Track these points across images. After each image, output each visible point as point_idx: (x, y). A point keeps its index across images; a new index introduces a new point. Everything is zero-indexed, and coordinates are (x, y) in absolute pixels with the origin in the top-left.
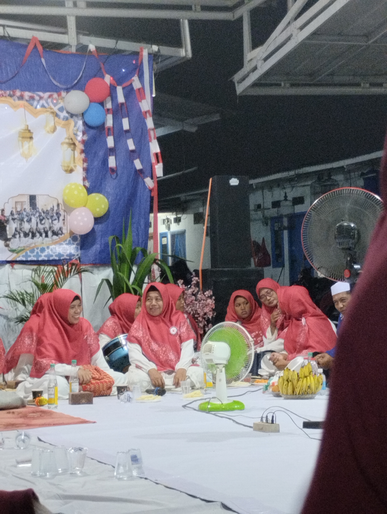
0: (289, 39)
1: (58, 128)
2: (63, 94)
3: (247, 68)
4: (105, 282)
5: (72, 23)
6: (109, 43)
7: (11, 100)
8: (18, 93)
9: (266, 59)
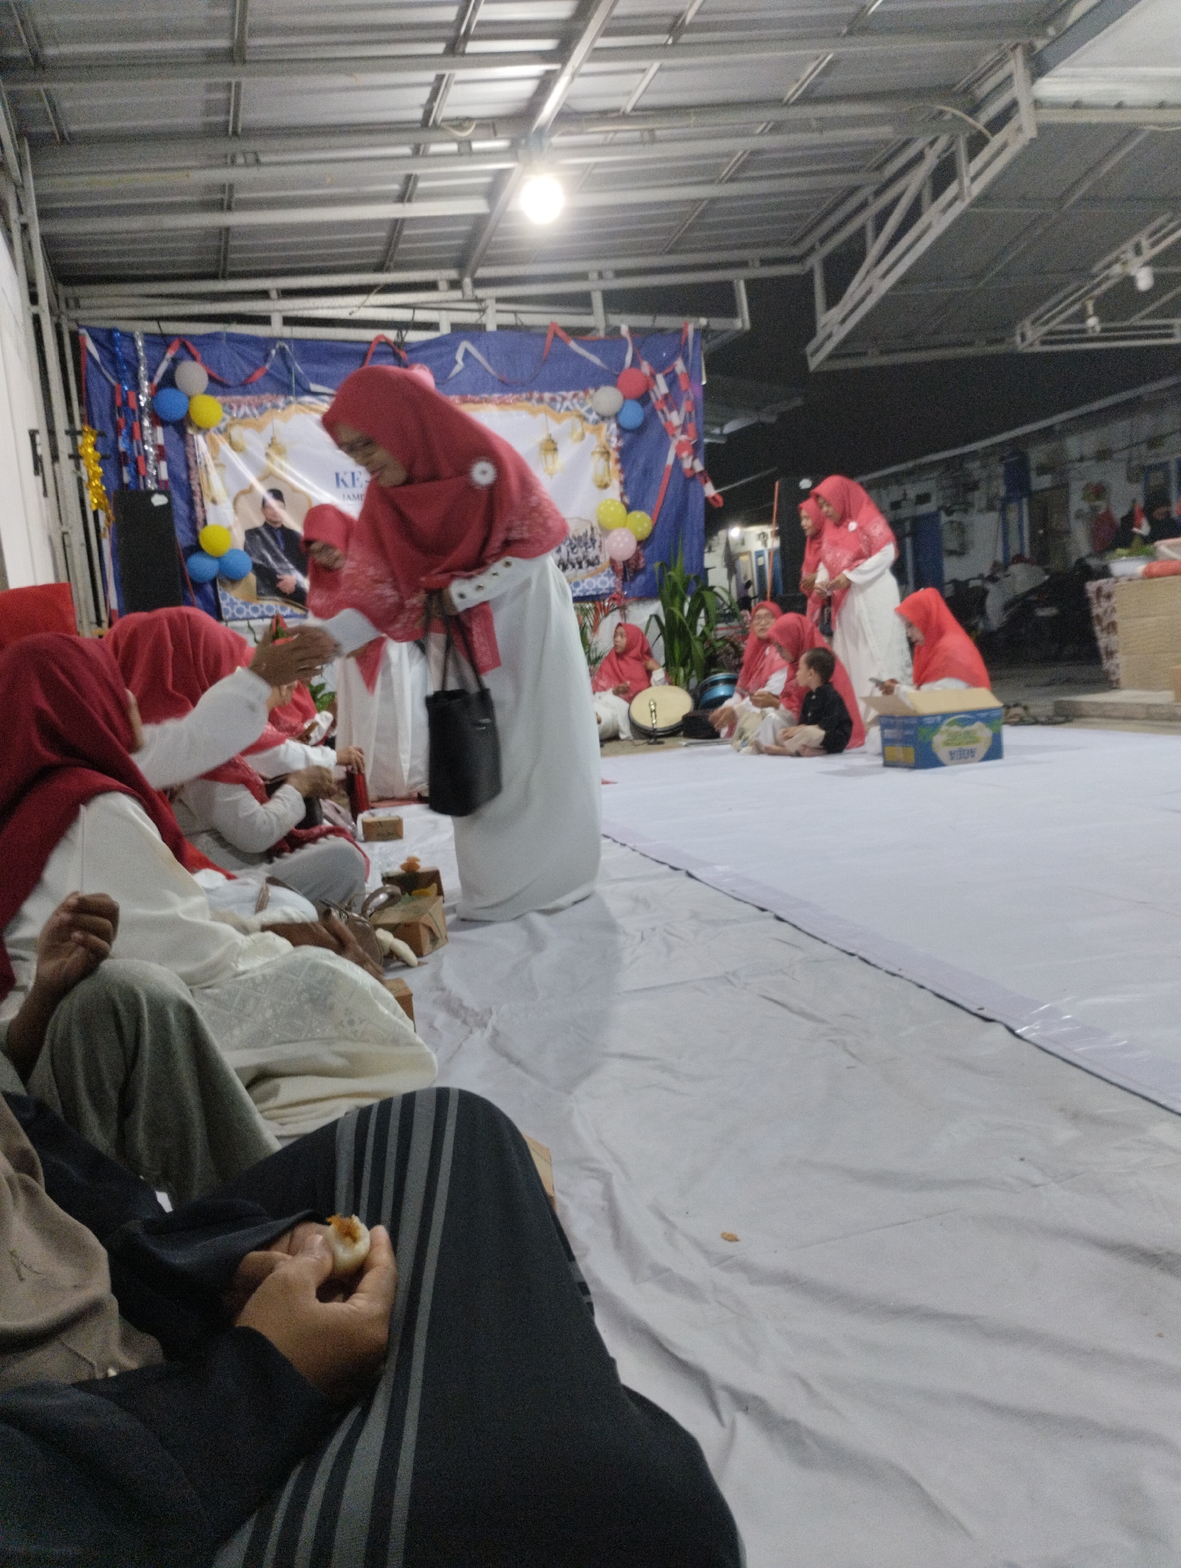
0: (869, 292)
1: (587, 434)
2: (591, 391)
3: (821, 335)
4: (653, 619)
5: (597, 300)
6: (644, 321)
7: (529, 404)
8: (536, 395)
9: (843, 321)
